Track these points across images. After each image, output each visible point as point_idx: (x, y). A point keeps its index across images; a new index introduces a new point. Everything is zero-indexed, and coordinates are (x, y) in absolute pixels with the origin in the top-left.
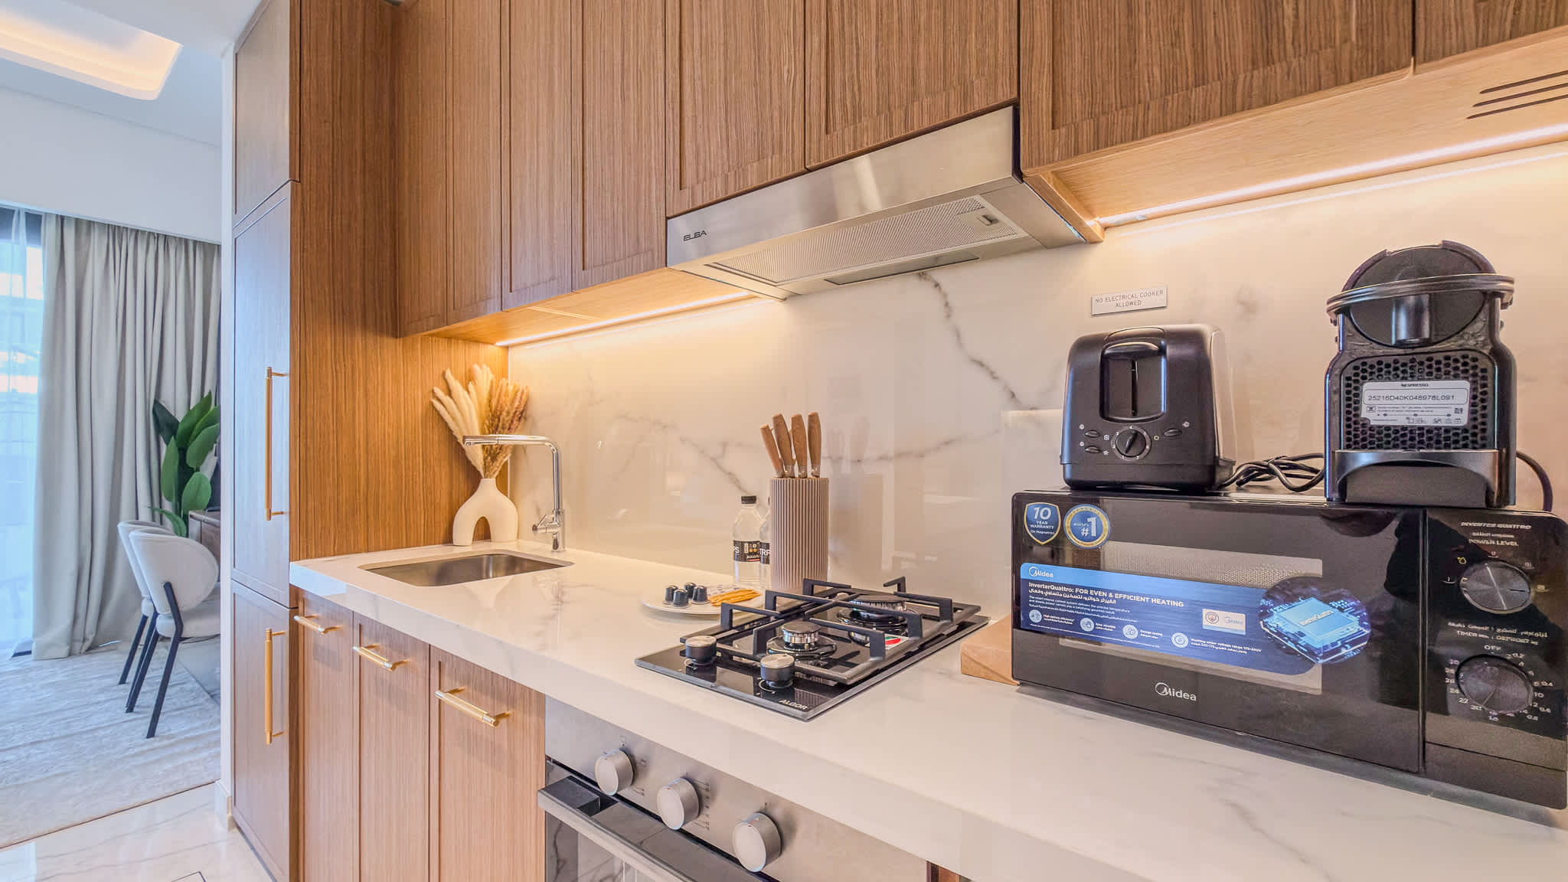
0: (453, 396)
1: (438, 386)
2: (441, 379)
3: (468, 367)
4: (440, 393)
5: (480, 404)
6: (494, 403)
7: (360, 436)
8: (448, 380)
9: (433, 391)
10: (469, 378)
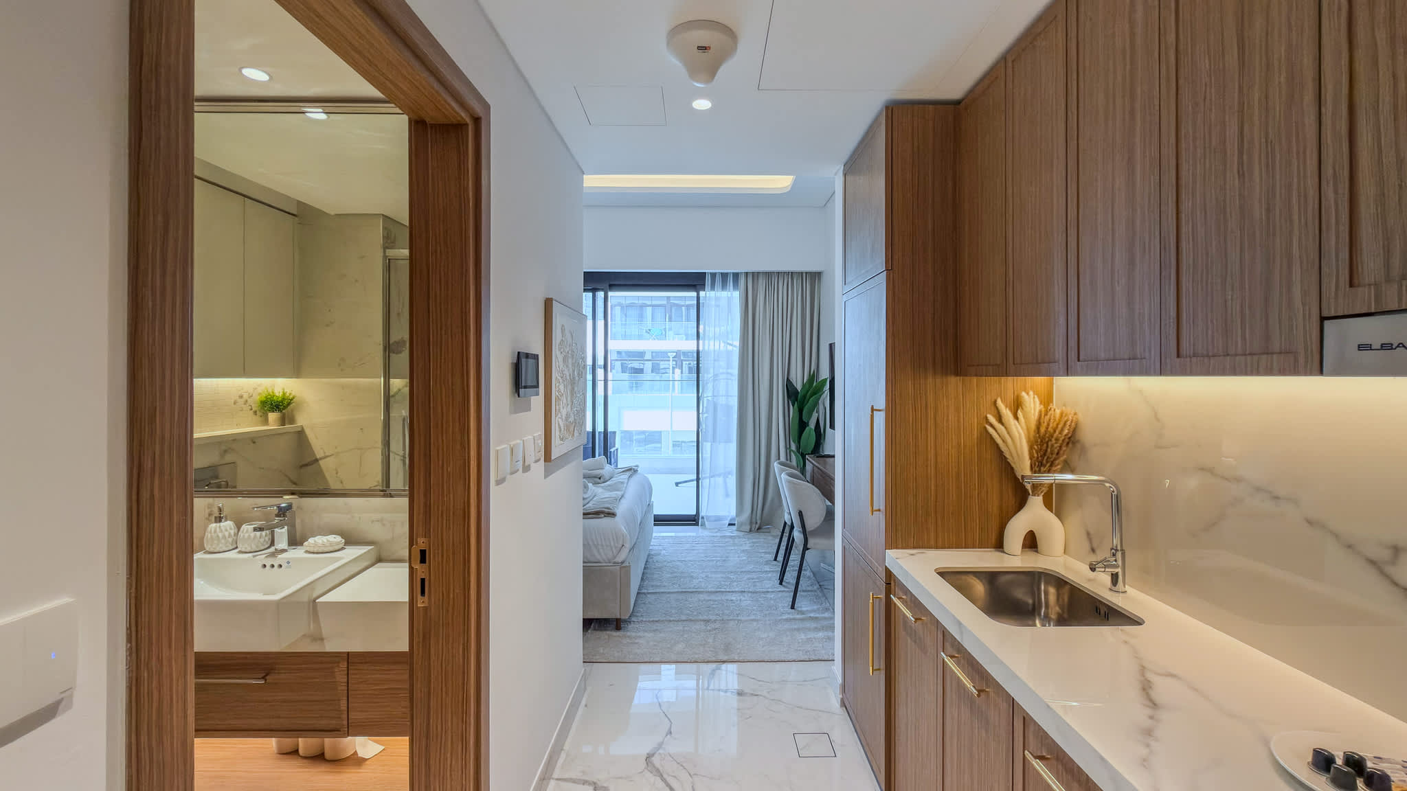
0: (1003, 421)
1: (990, 413)
2: (993, 408)
3: (1016, 394)
4: (992, 419)
5: (1028, 430)
6: (1043, 430)
7: (931, 455)
8: (1000, 408)
9: (986, 417)
10: (1017, 406)
